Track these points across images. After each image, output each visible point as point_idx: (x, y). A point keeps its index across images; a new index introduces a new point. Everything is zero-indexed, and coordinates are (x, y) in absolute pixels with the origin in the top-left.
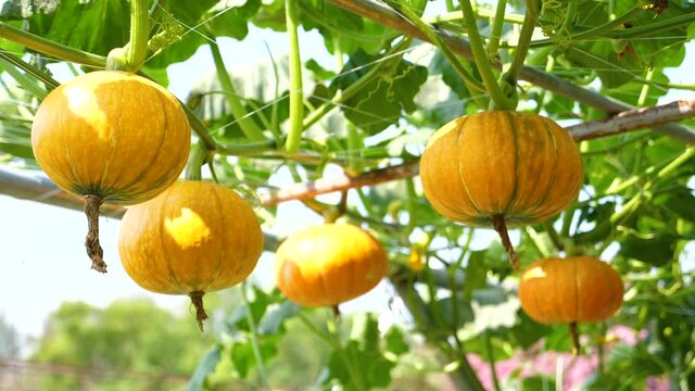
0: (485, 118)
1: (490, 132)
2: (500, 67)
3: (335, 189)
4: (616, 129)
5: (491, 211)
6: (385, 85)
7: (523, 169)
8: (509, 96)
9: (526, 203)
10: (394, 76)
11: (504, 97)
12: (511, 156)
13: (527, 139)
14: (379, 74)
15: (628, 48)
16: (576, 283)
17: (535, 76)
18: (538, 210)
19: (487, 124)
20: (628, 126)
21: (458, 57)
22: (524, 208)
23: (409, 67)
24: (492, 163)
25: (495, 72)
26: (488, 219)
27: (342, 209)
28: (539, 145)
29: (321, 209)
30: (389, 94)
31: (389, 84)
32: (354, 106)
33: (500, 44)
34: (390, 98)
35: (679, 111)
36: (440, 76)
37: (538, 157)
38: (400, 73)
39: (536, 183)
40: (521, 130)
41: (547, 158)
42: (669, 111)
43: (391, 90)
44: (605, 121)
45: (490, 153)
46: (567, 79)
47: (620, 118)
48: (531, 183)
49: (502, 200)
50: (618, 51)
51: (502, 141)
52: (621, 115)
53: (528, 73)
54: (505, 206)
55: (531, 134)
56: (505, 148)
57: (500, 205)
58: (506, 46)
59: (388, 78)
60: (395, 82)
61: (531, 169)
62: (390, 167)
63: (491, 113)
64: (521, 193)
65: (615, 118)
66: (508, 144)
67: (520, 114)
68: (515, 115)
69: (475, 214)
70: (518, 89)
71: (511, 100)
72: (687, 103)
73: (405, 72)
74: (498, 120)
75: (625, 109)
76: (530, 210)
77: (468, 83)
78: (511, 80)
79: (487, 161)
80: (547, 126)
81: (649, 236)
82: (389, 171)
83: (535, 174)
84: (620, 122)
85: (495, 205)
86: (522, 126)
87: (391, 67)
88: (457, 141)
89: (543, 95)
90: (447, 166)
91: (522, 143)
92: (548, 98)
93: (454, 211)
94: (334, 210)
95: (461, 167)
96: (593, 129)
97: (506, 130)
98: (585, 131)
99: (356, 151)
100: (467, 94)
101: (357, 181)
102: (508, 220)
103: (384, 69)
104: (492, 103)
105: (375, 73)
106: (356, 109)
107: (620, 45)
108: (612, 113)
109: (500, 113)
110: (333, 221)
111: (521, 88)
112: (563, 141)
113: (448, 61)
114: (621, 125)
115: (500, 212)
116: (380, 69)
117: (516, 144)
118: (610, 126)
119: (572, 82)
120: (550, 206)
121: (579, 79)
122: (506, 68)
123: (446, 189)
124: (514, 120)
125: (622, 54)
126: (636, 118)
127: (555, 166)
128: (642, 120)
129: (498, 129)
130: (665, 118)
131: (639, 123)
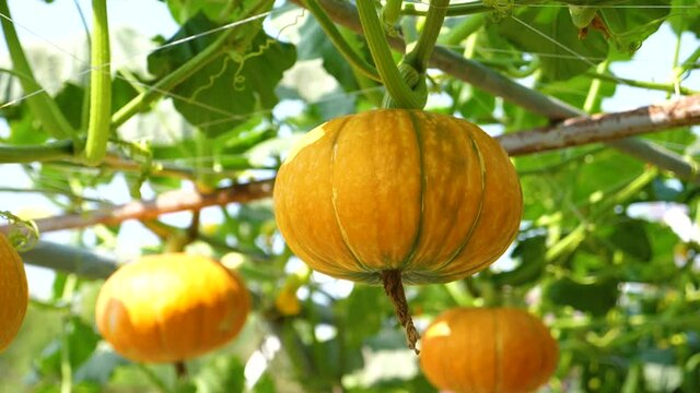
0: (376, 120)
1: (382, 142)
2: (402, 46)
3: (182, 208)
4: (560, 142)
5: (380, 264)
6: (233, 65)
7: (432, 202)
8: (414, 88)
9: (435, 254)
10: (247, 53)
11: (406, 88)
12: (413, 181)
13: (439, 154)
14: (225, 50)
15: (594, 22)
16: (496, 345)
17: (453, 63)
18: (452, 265)
19: (377, 129)
20: (577, 139)
21: (340, 28)
22: (432, 262)
23: (269, 41)
24: (384, 190)
25: (394, 53)
26: (376, 274)
27: (193, 234)
28: (458, 165)
29: (165, 233)
30: (237, 79)
31: (238, 65)
32: (188, 95)
33: (403, 7)
34: (239, 85)
35: (650, 121)
36: (319, 62)
37: (456, 185)
38: (256, 49)
39: (452, 224)
40: (431, 140)
41: (470, 186)
42: (635, 120)
43: (241, 73)
44: (546, 130)
45: (380, 176)
46: (496, 70)
47: (566, 128)
48: (444, 224)
49: (397, 248)
50: (581, 26)
51: (400, 156)
52: (568, 122)
53: (442, 58)
54: (400, 259)
55: (446, 148)
56: (404, 168)
57: (394, 257)
58: (411, 12)
59: (237, 56)
60: (246, 62)
61: (444, 202)
62: (253, 182)
63: (385, 112)
64: (427, 239)
65: (560, 126)
66: (410, 161)
67: (429, 115)
68: (423, 116)
69: (356, 268)
70: (428, 82)
71: (415, 94)
72: (661, 109)
73: (262, 47)
74: (395, 123)
75: (573, 115)
76: (440, 265)
77: (357, 69)
78: (417, 64)
79: (375, 187)
80: (469, 136)
81: (589, 280)
82: (252, 188)
83: (451, 211)
84: (565, 133)
85: (385, 256)
86: (432, 134)
87: (242, 39)
88: (331, 153)
89: (460, 89)
90: (314, 193)
91: (431, 159)
92: (466, 93)
93: (324, 262)
94: (182, 235)
95: (335, 195)
96: (528, 141)
97: (406, 138)
98: (516, 143)
99: (207, 158)
100: (357, 87)
101: (211, 197)
102: (406, 277)
103: (232, 42)
104: (387, 98)
105: (219, 49)
106: (190, 101)
107: (586, 15)
108: (556, 120)
109: (400, 113)
110: (181, 249)
111: (432, 80)
112: (495, 159)
113: (331, 40)
114: (567, 137)
115: (394, 266)
116: (226, 42)
117: (422, 163)
118: (552, 137)
119: (504, 73)
120: (472, 259)
121: (514, 70)
122: (410, 48)
123: (311, 229)
124: (420, 124)
125: (585, 30)
126: (589, 128)
127: (482, 197)
128: (596, 131)
129: (395, 139)
130: (630, 129)
131: (591, 135)
